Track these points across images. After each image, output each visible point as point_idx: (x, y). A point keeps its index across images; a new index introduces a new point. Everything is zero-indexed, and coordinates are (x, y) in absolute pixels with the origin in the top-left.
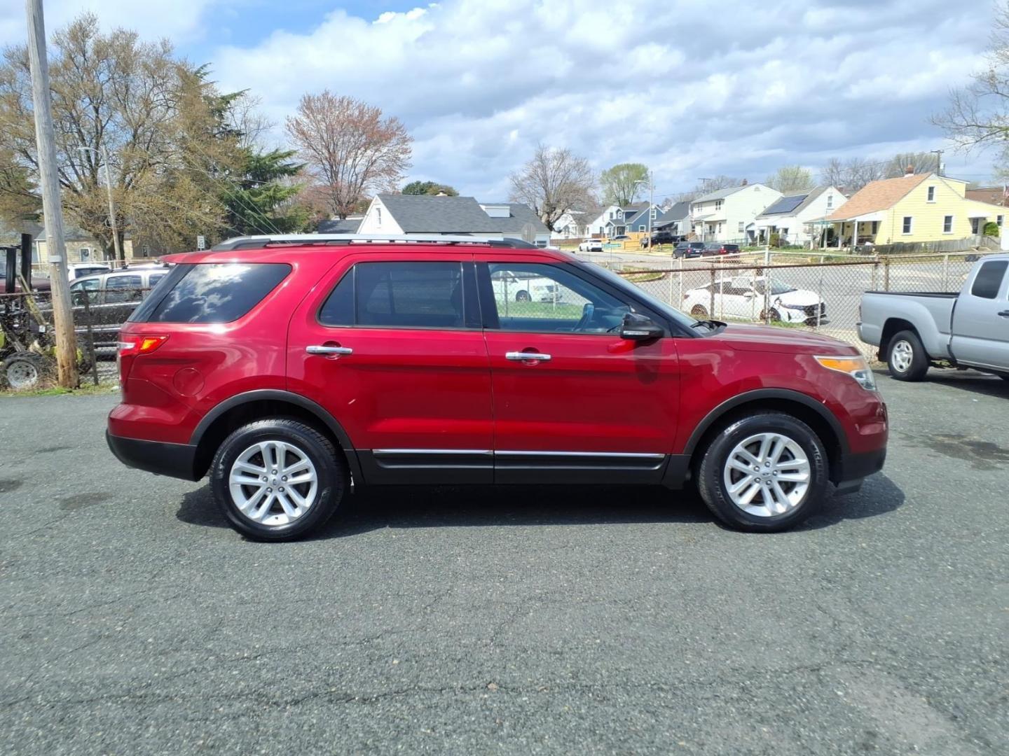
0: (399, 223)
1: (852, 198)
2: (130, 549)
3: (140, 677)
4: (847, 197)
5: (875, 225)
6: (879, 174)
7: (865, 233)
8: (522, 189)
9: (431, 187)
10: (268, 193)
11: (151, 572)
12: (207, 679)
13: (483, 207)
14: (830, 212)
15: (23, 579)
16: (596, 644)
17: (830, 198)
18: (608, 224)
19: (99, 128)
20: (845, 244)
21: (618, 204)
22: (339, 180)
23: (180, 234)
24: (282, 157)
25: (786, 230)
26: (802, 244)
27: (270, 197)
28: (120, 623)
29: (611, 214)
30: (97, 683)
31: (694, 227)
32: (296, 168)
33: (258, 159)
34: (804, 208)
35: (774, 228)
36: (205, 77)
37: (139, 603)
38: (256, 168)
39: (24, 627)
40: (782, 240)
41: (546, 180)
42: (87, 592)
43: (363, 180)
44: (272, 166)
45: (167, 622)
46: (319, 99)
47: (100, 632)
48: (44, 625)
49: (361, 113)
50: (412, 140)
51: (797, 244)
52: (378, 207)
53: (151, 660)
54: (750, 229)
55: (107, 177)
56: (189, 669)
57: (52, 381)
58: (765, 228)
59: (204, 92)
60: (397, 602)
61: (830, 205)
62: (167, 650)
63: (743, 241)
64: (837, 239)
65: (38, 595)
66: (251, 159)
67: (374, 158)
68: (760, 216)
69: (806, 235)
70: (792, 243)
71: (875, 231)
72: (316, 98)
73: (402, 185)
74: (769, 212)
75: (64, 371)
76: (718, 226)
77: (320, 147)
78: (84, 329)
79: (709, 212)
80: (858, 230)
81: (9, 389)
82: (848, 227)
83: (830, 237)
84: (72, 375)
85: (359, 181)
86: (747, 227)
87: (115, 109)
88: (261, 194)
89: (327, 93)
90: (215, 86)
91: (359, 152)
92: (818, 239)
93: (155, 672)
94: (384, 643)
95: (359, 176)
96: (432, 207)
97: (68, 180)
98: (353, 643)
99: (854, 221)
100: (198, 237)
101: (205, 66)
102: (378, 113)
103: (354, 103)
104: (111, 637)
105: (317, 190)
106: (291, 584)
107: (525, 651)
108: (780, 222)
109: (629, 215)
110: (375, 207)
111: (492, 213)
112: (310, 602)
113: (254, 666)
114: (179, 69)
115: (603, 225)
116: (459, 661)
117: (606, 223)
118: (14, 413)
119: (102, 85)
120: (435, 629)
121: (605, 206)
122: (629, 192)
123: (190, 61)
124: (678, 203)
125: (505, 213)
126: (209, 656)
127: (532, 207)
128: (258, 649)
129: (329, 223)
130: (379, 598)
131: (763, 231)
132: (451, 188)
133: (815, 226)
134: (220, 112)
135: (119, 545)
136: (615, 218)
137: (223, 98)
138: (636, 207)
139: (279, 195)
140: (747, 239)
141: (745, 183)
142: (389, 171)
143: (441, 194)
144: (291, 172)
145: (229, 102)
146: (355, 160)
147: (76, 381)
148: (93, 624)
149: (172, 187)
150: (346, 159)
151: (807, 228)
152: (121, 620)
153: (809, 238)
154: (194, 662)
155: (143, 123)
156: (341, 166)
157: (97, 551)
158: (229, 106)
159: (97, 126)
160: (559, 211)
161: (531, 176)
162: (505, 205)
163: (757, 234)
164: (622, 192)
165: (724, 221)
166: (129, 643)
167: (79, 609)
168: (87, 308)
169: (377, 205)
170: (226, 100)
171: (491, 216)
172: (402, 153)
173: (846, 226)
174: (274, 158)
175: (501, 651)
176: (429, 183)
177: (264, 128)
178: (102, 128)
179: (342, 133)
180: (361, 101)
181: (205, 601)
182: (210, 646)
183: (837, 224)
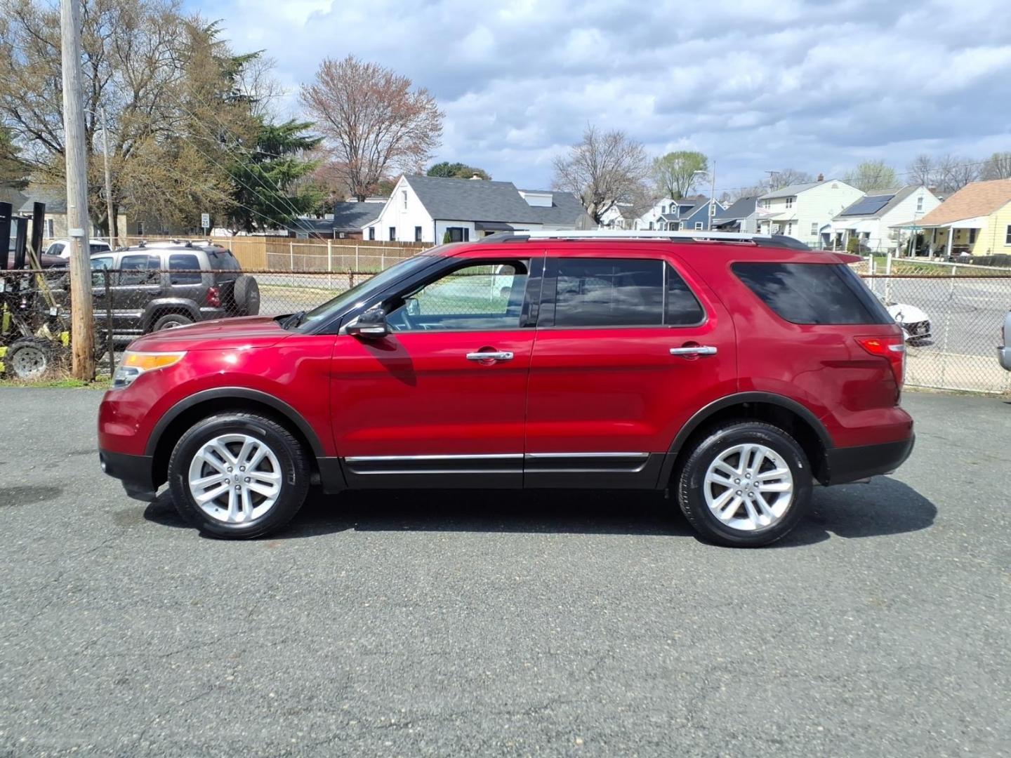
0: (427, 209)
1: (947, 201)
2: (211, 578)
3: (276, 743)
4: (940, 199)
5: (973, 233)
6: (975, 174)
7: (961, 242)
8: (567, 175)
9: (460, 169)
10: (281, 168)
11: (245, 608)
12: (356, 750)
13: (522, 194)
14: (919, 217)
15: (98, 609)
16: (819, 732)
17: (920, 199)
18: (660, 219)
19: (97, 88)
20: (937, 254)
21: (670, 196)
22: (359, 157)
23: (181, 211)
24: (298, 128)
25: (867, 235)
26: (885, 251)
27: (284, 173)
28: (229, 671)
29: (664, 208)
30: (226, 748)
31: (759, 227)
32: (314, 142)
33: (272, 130)
34: (889, 209)
35: (853, 232)
36: (216, 35)
37: (243, 647)
38: (269, 139)
39: (117, 669)
40: (862, 246)
41: (595, 167)
42: (178, 629)
43: (386, 158)
44: (287, 138)
45: (284, 673)
46: (341, 66)
47: (209, 681)
48: (140, 668)
49: (388, 82)
50: (442, 115)
51: (879, 251)
52: (404, 189)
53: (281, 720)
54: (825, 231)
55: (104, 142)
56: (331, 735)
57: (63, 372)
58: (843, 231)
59: (214, 52)
60: (553, 663)
61: (919, 207)
62: (296, 710)
63: (817, 245)
64: (928, 247)
65: (121, 629)
66: (262, 129)
67: (399, 134)
68: (837, 217)
69: (890, 241)
70: (874, 250)
71: (973, 240)
72: (338, 63)
73: (429, 165)
74: (848, 213)
75: (79, 360)
76: (787, 227)
77: (339, 119)
78: (102, 314)
79: (778, 210)
80: (953, 239)
81: (15, 378)
82: (941, 234)
83: (920, 245)
84: (87, 366)
85: (382, 159)
86: (822, 229)
87: (116, 68)
88: (273, 169)
89: (351, 59)
90: (229, 45)
91: (383, 126)
92: (905, 246)
93: (292, 737)
94: (556, 716)
95: (382, 154)
96: (465, 192)
97: (59, 145)
98: (518, 713)
99: (949, 227)
100: (203, 215)
101: (216, 22)
102: (407, 84)
103: (380, 71)
104: (224, 687)
105: (334, 167)
106: (416, 631)
107: (734, 736)
108: (861, 225)
109: (684, 210)
110: (401, 189)
111: (533, 201)
112: (447, 656)
113: (408, 735)
114: (188, 25)
115: (654, 220)
116: (657, 744)
117: (657, 218)
118: (31, 406)
119: (103, 39)
120: (612, 701)
121: (657, 199)
122: (683, 183)
123: (202, 17)
124: (741, 199)
125: (547, 202)
126: (349, 720)
127: (577, 197)
128: (405, 713)
129: (345, 204)
130: (529, 656)
131: (840, 235)
132: (483, 171)
133: (902, 231)
134: (230, 74)
135: (196, 572)
136: (667, 211)
137: (235, 59)
138: (691, 201)
139: (293, 171)
140: (821, 243)
141: (821, 179)
142: (416, 150)
143: (475, 177)
144: (308, 146)
145: (241, 64)
146: (378, 135)
147: (92, 373)
148: (196, 669)
149: (176, 156)
150: (368, 134)
151: (893, 233)
152: (230, 667)
153: (895, 245)
154: (333, 727)
155: (146, 84)
156: (363, 141)
157: (173, 578)
158: (240, 68)
159: (94, 85)
160: (608, 202)
161: (577, 161)
162: (546, 192)
163: (833, 237)
164: (675, 184)
165: (796, 221)
166: (248, 697)
167: (175, 650)
168: (107, 290)
169: (404, 186)
170: (238, 62)
171: (530, 205)
172: (431, 130)
173: (939, 232)
174: (290, 130)
175: (705, 735)
176: (458, 164)
177: (277, 94)
178: (101, 87)
179: (364, 105)
180: (389, 69)
181: (321, 648)
182: (346, 707)
183: (928, 230)
